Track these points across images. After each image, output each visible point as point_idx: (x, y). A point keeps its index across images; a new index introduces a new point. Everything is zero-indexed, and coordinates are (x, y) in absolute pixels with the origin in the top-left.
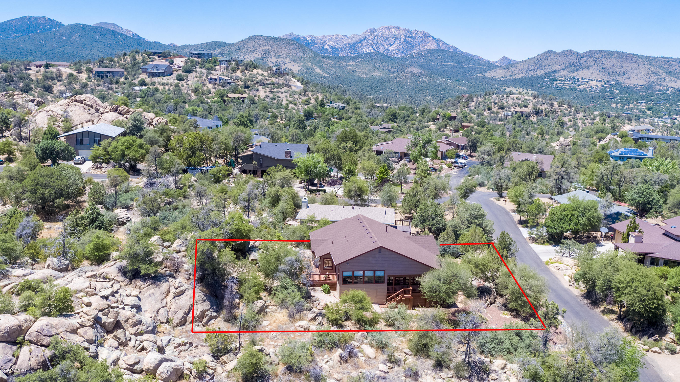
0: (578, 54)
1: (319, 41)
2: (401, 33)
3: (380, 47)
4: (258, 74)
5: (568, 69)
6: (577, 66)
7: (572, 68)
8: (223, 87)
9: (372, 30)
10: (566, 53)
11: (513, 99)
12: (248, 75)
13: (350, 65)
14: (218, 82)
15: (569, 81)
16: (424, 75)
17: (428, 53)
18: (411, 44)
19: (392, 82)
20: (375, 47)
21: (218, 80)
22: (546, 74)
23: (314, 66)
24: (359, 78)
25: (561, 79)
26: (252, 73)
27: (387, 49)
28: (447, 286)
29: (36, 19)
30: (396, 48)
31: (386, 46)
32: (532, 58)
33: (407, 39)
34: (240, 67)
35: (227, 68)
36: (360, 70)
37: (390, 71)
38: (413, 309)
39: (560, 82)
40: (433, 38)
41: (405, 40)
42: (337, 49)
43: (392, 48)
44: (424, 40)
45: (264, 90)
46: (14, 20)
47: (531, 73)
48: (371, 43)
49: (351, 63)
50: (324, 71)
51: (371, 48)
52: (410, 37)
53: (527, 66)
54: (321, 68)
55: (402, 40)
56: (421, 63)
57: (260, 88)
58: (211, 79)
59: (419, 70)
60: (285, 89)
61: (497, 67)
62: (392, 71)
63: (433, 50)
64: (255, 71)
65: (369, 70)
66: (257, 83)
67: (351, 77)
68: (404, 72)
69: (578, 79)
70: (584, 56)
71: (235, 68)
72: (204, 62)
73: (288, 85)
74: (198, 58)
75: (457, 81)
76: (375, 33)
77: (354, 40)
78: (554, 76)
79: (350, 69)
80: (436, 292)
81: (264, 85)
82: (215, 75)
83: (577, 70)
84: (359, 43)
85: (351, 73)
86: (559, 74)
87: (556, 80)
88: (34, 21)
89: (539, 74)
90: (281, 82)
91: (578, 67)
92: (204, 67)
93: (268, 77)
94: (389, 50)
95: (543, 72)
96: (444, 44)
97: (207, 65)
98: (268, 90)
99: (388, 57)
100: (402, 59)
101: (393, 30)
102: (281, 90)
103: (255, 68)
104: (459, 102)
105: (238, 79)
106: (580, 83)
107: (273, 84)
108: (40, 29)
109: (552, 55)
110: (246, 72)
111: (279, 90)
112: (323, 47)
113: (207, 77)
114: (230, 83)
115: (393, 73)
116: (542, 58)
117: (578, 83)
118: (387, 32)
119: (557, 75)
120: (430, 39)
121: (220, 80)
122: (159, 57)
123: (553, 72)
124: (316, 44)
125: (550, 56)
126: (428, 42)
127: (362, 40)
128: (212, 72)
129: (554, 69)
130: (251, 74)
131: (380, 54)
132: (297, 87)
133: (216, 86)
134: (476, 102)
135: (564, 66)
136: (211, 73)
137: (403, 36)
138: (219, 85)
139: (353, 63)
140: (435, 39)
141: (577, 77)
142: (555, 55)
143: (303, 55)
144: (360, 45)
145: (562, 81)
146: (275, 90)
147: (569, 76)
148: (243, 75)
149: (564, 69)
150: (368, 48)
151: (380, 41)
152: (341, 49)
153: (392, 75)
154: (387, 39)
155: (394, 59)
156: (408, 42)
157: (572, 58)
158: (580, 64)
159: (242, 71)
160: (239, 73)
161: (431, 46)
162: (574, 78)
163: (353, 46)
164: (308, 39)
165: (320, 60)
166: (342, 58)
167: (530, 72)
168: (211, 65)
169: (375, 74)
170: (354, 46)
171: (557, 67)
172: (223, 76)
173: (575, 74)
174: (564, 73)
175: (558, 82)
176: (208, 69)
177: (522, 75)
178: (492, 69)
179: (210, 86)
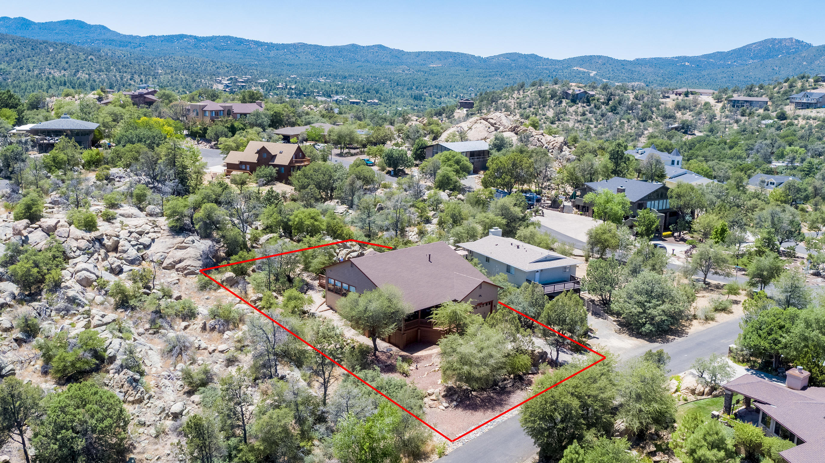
29: (780, 41)
46: (754, 44)
88: (777, 44)
108: (783, 53)
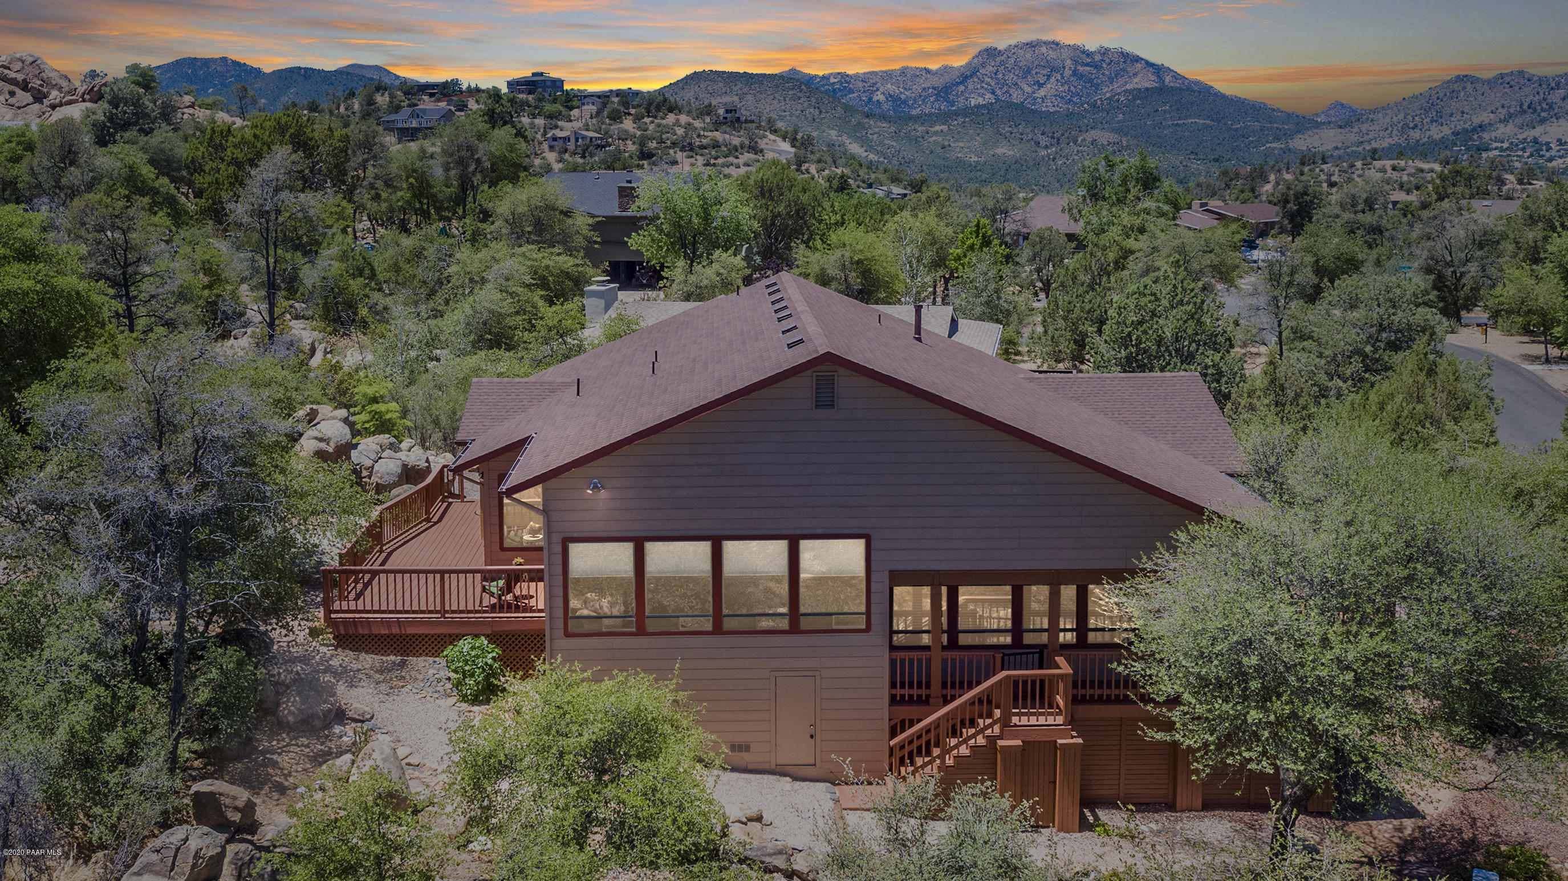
0: (1541, 81)
1: (861, 84)
2: (1064, 56)
3: (1012, 91)
4: (677, 123)
5: (1519, 120)
6: (1542, 110)
7: (1528, 118)
8: (583, 157)
9: (991, 53)
10: (1507, 79)
11: (1383, 170)
12: (652, 127)
13: (936, 133)
14: (571, 145)
15: (1524, 149)
16: (1128, 147)
17: (1134, 99)
18: (1090, 81)
19: (1044, 169)
20: (998, 92)
21: (573, 140)
22: (1456, 134)
23: (845, 138)
24: (960, 163)
25: (1499, 145)
26: (664, 122)
27: (1030, 95)
28: (1367, 643)
29: (206, 62)
30: (1053, 92)
31: (1029, 90)
32: (1415, 97)
33: (1080, 68)
34: (633, 111)
35: (599, 113)
36: (961, 144)
37: (1038, 144)
38: (1084, 826)
39: (1497, 152)
40: (1147, 63)
41: (1075, 73)
42: (905, 102)
43: (1042, 92)
44: (1124, 70)
45: (692, 160)
47: (1416, 135)
48: (988, 84)
49: (938, 128)
50: (870, 148)
51: (988, 96)
52: (1087, 65)
53: (1401, 116)
54: (864, 141)
55: (1068, 72)
56: (1119, 122)
57: (680, 156)
58: (555, 139)
59: (1113, 137)
60: (747, 157)
61: (1318, 125)
62: (1043, 144)
63: (1147, 89)
64: (671, 118)
65: (985, 143)
66: (674, 144)
67: (941, 162)
68: (1075, 142)
69: (1548, 144)
70: (1558, 84)
71: (619, 111)
72: (540, 100)
73: (754, 149)
74: (530, 93)
75: (1216, 160)
76: (998, 59)
77: (946, 79)
78: (1480, 138)
79: (936, 143)
80: (1266, 696)
81: (691, 150)
82: (565, 129)
83: (1543, 121)
84: (958, 84)
85: (939, 150)
86: (1494, 134)
87: (1487, 150)
89: (1437, 137)
90: (736, 141)
91: (1543, 114)
92: (539, 114)
93: (704, 129)
94: (1035, 99)
95: (1446, 131)
96: (1176, 76)
97: (548, 107)
98: (701, 160)
99: (1034, 112)
100: (1070, 115)
101: (1044, 49)
102: (735, 161)
103: (671, 110)
104: (1228, 186)
105: (624, 137)
106: (1553, 153)
107: (716, 145)
108: (215, 86)
109: (1469, 86)
110: (647, 120)
111: (731, 159)
112: (870, 99)
113: (545, 134)
114: (604, 147)
115: (1047, 147)
116: (1441, 95)
117: (1548, 155)
118: (1028, 55)
119: (1486, 136)
120: (1138, 65)
121: (577, 140)
122: (432, 95)
123: (1474, 130)
124: (851, 91)
125: (1464, 88)
126: (1135, 75)
127: (966, 77)
128: (560, 123)
129: (1476, 121)
130: (659, 125)
131: (1011, 105)
132: (780, 152)
133: (567, 156)
134: (1278, 184)
135: (1504, 111)
136: (556, 127)
137: (1068, 62)
138: (574, 154)
139: (945, 128)
140: (1151, 65)
141: (1543, 139)
142: (1479, 86)
143: (817, 111)
144: (962, 88)
145: (1502, 149)
146: (720, 161)
147: (1521, 137)
148: (639, 128)
149: (1505, 121)
150: (982, 96)
151: (1011, 78)
152: (915, 100)
153: (1044, 153)
154: (1028, 71)
155: (1048, 115)
156: (1082, 76)
157: (1526, 90)
158: (1551, 106)
159: (638, 118)
160: (628, 124)
161: (1145, 81)
162: (1535, 141)
163: (944, 92)
164: (832, 80)
165: (859, 123)
166: (915, 119)
167: (1411, 133)
168: (558, 107)
169: (1000, 151)
170: (947, 93)
171: (1485, 117)
172: (587, 130)
173: (1536, 132)
174: (1507, 130)
175: (1492, 154)
176: (551, 117)
177: (1390, 140)
178: (1308, 129)
179: (551, 157)
